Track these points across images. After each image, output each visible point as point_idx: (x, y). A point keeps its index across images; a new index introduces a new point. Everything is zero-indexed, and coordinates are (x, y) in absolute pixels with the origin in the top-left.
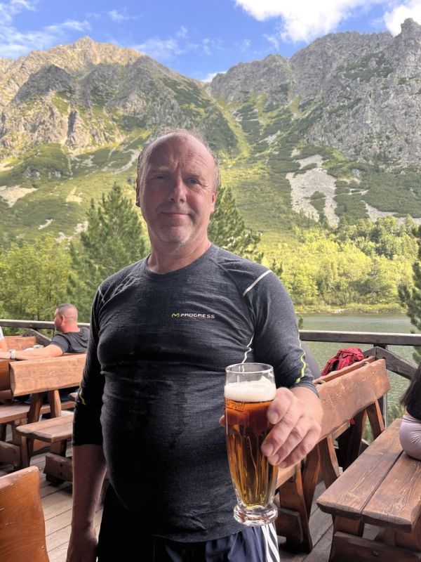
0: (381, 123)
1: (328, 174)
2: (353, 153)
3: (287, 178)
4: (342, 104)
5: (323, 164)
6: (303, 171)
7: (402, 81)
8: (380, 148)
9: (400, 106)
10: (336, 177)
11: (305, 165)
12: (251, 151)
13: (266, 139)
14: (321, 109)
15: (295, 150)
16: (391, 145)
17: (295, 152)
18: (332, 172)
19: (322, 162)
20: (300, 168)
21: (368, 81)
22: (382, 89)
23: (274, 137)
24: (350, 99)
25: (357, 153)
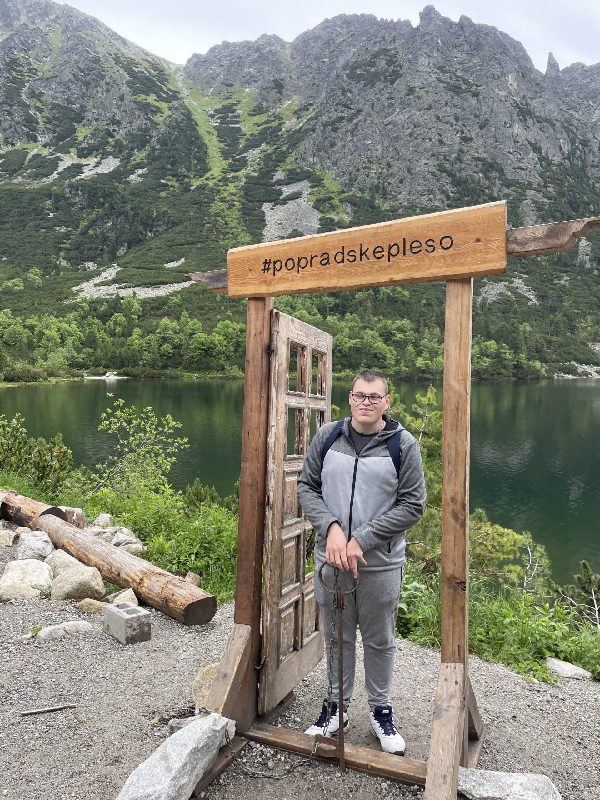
0: (383, 145)
1: (314, 207)
2: (347, 182)
3: (263, 209)
4: (340, 114)
5: (310, 194)
6: (284, 202)
7: (411, 91)
8: (379, 178)
9: (406, 125)
10: (322, 212)
11: (288, 193)
12: (224, 168)
13: (246, 154)
14: (316, 118)
15: (280, 172)
16: (392, 174)
17: (279, 175)
18: (318, 205)
19: (309, 191)
20: (282, 197)
21: (373, 86)
22: (388, 99)
23: (256, 152)
24: (350, 108)
25: (352, 181)
